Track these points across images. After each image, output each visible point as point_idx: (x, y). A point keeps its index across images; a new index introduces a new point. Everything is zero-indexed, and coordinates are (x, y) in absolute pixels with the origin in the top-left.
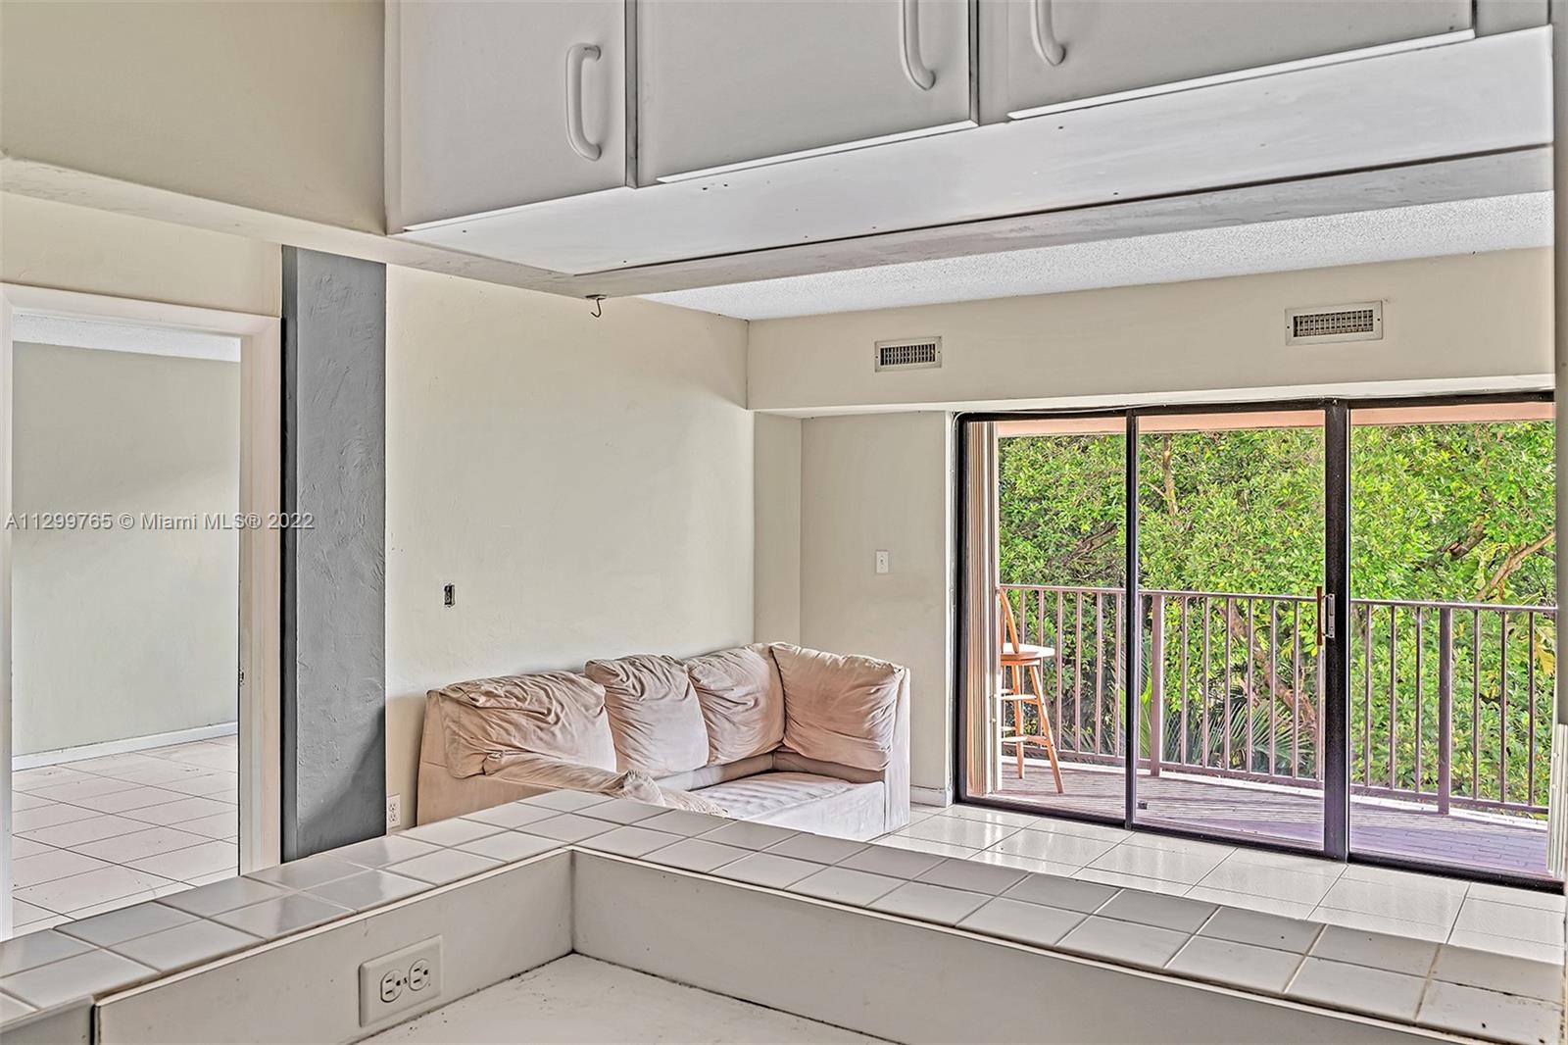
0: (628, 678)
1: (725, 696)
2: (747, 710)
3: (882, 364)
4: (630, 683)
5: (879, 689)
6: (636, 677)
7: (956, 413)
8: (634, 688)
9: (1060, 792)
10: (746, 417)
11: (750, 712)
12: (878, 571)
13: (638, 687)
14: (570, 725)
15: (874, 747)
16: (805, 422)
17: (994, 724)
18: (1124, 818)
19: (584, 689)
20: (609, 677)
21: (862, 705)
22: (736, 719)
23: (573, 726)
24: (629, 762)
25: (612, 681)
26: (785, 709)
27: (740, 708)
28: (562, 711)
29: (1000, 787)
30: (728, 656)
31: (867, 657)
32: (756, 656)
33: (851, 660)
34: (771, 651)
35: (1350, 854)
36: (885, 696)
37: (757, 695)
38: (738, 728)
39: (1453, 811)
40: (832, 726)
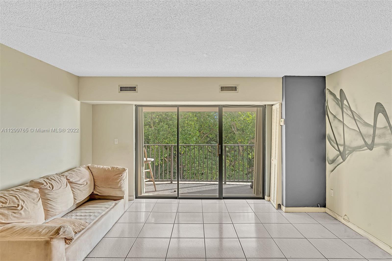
0: (47, 184)
1: (78, 183)
2: (84, 186)
3: (121, 91)
4: (48, 185)
5: (122, 175)
6: (50, 183)
7: (136, 105)
8: (49, 187)
9: (156, 190)
10: (78, 103)
11: (85, 186)
12: (115, 143)
13: (51, 187)
14: (28, 208)
15: (121, 190)
16: (93, 106)
17: (143, 178)
18: (177, 196)
19: (32, 192)
20: (40, 185)
21: (118, 180)
22: (81, 189)
23: (29, 208)
24: (49, 213)
25: (41, 186)
26: (94, 183)
27: (82, 186)
28: (24, 204)
29: (144, 192)
30: (77, 171)
31: (117, 166)
32: (84, 169)
33: (113, 168)
34: (88, 167)
35: (223, 197)
36: (124, 177)
37: (87, 181)
38: (82, 192)
39: (227, 183)
40: (109, 186)
